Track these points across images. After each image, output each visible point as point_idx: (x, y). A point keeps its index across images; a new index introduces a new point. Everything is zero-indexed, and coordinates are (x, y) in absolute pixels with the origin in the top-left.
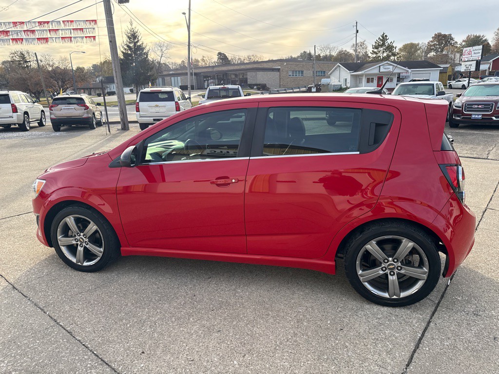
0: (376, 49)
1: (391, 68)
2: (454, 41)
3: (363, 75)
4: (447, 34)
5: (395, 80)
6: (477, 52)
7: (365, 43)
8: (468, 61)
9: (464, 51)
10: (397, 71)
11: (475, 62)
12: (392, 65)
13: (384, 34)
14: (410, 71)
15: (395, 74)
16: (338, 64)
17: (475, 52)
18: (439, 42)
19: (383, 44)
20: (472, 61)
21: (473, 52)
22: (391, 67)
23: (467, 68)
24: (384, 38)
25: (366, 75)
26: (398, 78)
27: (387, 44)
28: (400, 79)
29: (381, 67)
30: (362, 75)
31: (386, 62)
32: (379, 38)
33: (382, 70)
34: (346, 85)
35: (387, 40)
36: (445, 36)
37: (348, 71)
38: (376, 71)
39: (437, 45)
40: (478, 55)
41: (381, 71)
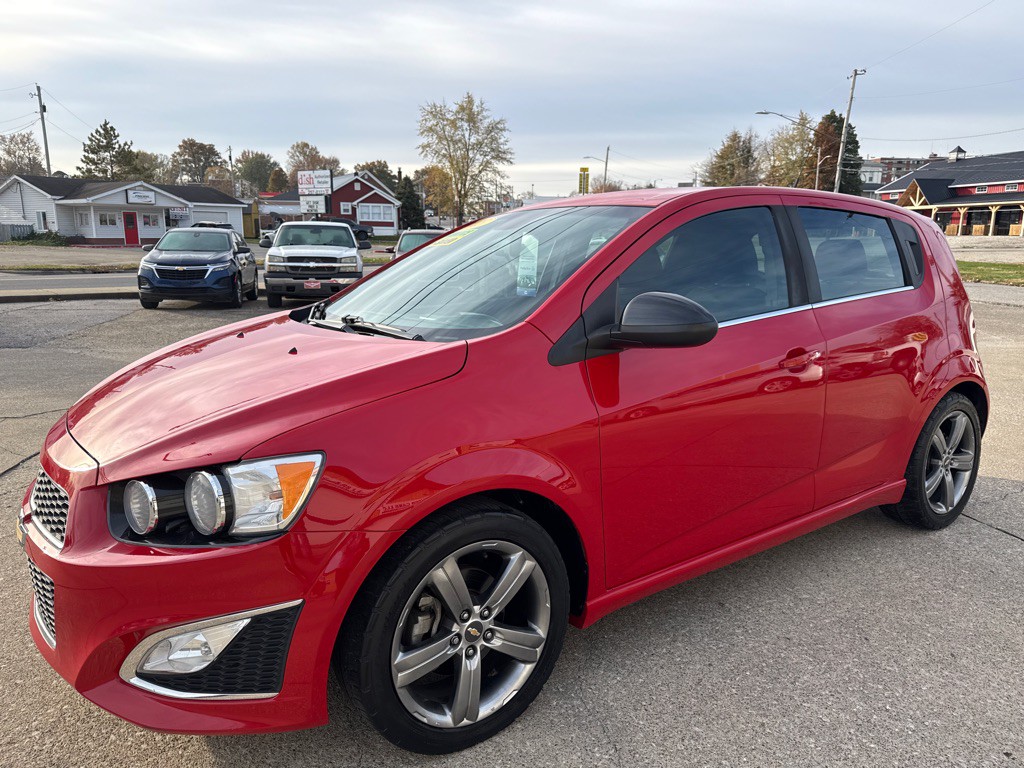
0: (93, 153)
1: (151, 197)
2: (220, 158)
3: (89, 207)
4: (206, 143)
5: (162, 221)
6: (323, 180)
7: (32, 137)
8: (309, 195)
9: (299, 177)
10: (163, 203)
11: (323, 197)
12: (152, 190)
13: (106, 124)
14: (191, 205)
15: (159, 210)
16: (16, 177)
17: (320, 180)
18: (194, 157)
19: (109, 147)
20: (317, 195)
21: (316, 181)
22: (152, 194)
23: (310, 206)
24: (108, 132)
25: (98, 208)
26: (167, 218)
27: (117, 146)
28: (171, 222)
29: (130, 193)
30: (86, 207)
31: (139, 183)
32: (97, 131)
33: (133, 198)
34: (46, 228)
35: (116, 137)
36: (202, 146)
37: (49, 196)
38: (120, 201)
39: (190, 162)
40: (325, 186)
41: (130, 201)
